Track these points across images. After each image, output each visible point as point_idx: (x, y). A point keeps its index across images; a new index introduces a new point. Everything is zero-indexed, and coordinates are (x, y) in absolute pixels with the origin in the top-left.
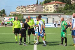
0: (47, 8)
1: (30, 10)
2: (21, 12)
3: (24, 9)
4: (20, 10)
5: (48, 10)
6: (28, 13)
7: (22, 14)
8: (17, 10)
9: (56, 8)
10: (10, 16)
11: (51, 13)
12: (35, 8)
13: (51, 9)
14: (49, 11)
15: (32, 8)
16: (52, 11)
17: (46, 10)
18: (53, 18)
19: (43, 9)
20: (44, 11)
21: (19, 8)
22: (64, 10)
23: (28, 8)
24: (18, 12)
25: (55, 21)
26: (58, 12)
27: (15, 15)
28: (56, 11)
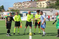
0: (40, 4)
1: (26, 6)
2: (17, 8)
3: (20, 5)
4: (17, 6)
5: (41, 5)
6: (24, 8)
7: (19, 9)
8: (14, 6)
9: (48, 4)
10: (8, 11)
11: (44, 8)
12: (30, 4)
13: (43, 5)
14: (42, 7)
15: (28, 4)
16: (45, 7)
17: (39, 6)
18: (46, 13)
19: (37, 5)
20: (38, 7)
21: (16, 4)
22: (55, 5)
23: (23, 4)
24: (15, 8)
25: (47, 15)
26: (50, 7)
27: (13, 10)
28: (48, 6)
